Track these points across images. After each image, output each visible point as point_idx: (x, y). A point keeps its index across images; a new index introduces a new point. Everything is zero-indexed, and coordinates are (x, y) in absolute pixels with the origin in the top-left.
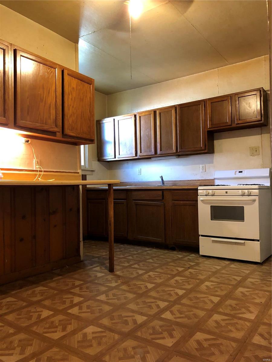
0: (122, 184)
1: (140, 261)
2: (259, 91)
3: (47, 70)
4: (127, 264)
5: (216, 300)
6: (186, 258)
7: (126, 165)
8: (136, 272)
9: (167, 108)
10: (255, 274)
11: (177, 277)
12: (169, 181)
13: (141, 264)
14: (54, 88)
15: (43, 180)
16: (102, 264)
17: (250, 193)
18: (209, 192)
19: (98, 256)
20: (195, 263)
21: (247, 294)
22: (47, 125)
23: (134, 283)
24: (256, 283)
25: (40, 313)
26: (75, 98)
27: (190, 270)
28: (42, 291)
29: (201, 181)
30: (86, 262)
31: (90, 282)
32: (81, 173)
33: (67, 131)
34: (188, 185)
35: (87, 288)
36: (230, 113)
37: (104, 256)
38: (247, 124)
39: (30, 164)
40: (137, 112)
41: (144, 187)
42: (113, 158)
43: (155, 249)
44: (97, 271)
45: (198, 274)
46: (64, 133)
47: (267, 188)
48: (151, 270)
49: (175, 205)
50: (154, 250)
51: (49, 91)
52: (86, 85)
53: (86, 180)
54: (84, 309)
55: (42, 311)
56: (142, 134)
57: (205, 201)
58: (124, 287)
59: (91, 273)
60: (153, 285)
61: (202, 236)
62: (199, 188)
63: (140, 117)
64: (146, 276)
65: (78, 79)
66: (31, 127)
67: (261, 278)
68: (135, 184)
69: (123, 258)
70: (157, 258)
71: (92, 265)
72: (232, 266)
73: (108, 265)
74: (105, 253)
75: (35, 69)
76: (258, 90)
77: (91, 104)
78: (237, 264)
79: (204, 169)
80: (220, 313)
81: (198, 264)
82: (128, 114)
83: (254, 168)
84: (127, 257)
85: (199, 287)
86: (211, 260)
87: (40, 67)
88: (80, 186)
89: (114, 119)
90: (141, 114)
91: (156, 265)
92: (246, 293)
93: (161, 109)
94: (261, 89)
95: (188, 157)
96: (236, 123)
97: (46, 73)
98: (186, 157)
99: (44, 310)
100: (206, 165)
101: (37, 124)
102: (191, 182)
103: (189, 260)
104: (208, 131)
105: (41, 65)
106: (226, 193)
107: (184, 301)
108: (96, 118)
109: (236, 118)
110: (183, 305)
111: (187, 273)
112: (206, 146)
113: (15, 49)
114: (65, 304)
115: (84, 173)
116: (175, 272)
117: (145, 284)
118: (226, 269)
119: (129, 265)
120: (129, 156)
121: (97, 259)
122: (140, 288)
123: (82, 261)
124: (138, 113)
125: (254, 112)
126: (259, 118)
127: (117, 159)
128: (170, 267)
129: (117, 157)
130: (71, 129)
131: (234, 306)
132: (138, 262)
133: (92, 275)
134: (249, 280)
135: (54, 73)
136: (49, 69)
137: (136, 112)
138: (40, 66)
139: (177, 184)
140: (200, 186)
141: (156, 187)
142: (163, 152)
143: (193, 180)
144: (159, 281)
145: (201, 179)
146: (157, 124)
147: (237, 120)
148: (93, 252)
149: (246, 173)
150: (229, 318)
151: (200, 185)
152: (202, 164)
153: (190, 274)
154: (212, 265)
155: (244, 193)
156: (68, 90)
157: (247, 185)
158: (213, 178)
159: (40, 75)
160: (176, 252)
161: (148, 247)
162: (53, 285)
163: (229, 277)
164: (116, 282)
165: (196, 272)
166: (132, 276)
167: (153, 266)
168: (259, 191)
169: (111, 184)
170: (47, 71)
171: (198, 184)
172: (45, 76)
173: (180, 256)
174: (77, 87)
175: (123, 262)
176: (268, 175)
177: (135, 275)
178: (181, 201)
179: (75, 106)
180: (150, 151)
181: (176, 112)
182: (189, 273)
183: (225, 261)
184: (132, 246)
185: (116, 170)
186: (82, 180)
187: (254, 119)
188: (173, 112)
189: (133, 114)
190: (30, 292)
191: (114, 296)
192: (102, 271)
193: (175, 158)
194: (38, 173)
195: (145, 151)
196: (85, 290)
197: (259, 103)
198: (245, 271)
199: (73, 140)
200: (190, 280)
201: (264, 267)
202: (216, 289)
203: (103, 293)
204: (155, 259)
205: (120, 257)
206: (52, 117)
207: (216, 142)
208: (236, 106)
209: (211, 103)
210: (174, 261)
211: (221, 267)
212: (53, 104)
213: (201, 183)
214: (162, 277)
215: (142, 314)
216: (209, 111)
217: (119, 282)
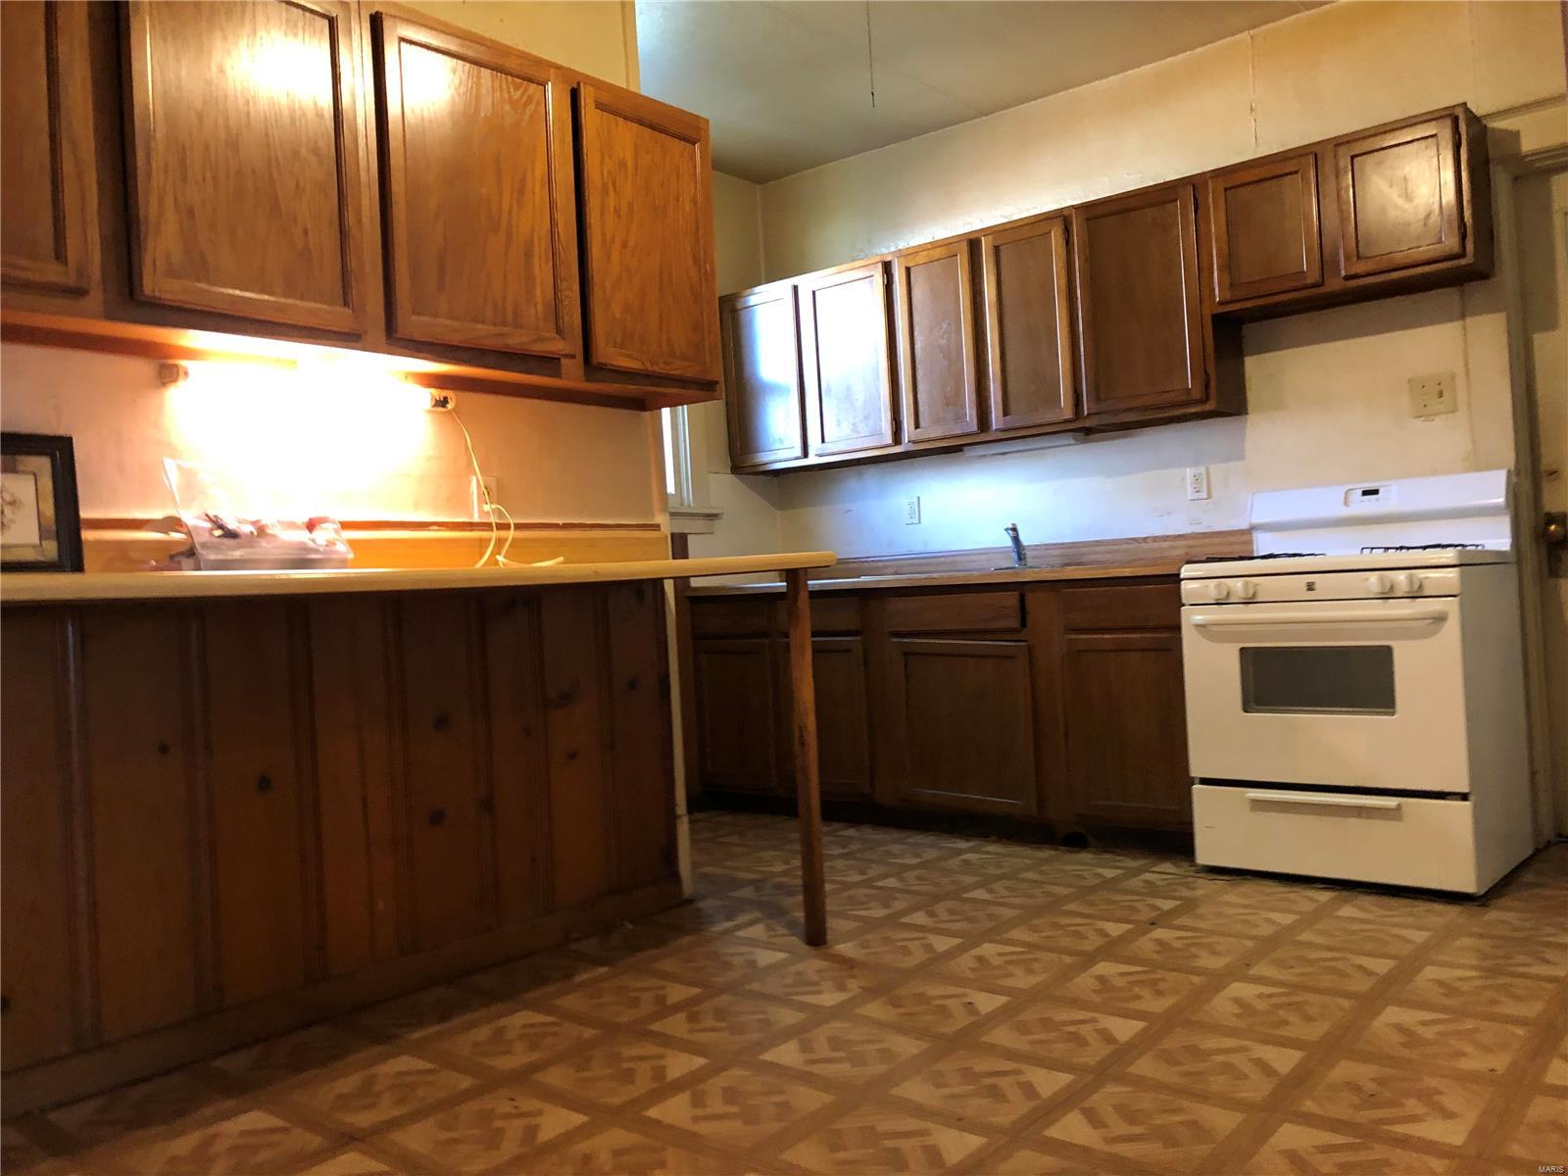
0: (845, 566)
1: (938, 898)
2: (1448, 122)
3: (509, 92)
4: (879, 913)
5: (1284, 1060)
6: (1136, 883)
7: (852, 482)
8: (922, 945)
9: (1026, 222)
10: (1458, 943)
11: (1103, 963)
12: (1047, 547)
13: (941, 909)
14: (540, 169)
15: (516, 566)
16: (773, 912)
17: (1421, 587)
18: (1230, 585)
19: (751, 876)
20: (1178, 903)
21: (1428, 1033)
22: (522, 327)
23: (916, 991)
24: (1465, 987)
25: (535, 1121)
26: (630, 206)
27: (1159, 933)
28: (534, 1030)
29: (1190, 542)
30: (707, 905)
31: (729, 988)
32: (667, 526)
33: (607, 352)
34: (1129, 562)
35: (720, 1014)
36: (1315, 229)
37: (781, 879)
38: (1395, 275)
39: (459, 498)
40: (893, 249)
41: (939, 577)
42: (797, 458)
43: (995, 842)
44: (752, 942)
45: (1194, 950)
46: (594, 362)
47: (1496, 560)
48: (986, 936)
49: (1080, 651)
50: (993, 848)
51: (523, 180)
52: (678, 146)
53: (687, 558)
54: (716, 1105)
55: (540, 1113)
56: (918, 346)
57: (1214, 628)
58: (875, 1009)
59: (731, 950)
60: (1002, 1000)
61: (1205, 781)
62: (1186, 571)
63: (908, 270)
64: (966, 962)
65: (641, 122)
66: (455, 339)
67: (1485, 964)
68: (897, 565)
69: (859, 884)
70: (1007, 883)
71: (729, 918)
72: (1347, 911)
73: (800, 915)
74: (781, 865)
75: (462, 90)
76: (1441, 117)
77: (697, 228)
78: (1367, 901)
79: (1206, 489)
80: (1307, 1119)
81: (1189, 906)
82: (853, 261)
83: (1435, 472)
84: (875, 879)
85: (1206, 1008)
86: (1249, 887)
87: (483, 81)
88: (665, 581)
89: (795, 288)
90: (911, 257)
91: (1007, 913)
92: (1420, 1030)
93: (999, 232)
94: (1460, 112)
95: (1131, 436)
96: (1343, 273)
97: (507, 107)
98: (1125, 437)
99: (546, 1106)
100: (1213, 468)
101: (480, 326)
102: (1145, 546)
103: (1152, 890)
104: (1215, 317)
105: (486, 73)
106: (1310, 587)
107: (1145, 1066)
108: (722, 287)
109: (1341, 251)
110: (1139, 1082)
111: (1146, 944)
112: (1207, 386)
113: (377, 13)
114: (633, 1082)
115: (681, 527)
116: (1092, 943)
117: (965, 995)
118: (1319, 926)
119: (890, 915)
120: (866, 445)
121: (747, 893)
122: (943, 1012)
123: (690, 901)
124: (900, 254)
125: (1428, 215)
126: (1451, 243)
127: (812, 460)
128: (1068, 922)
129: (812, 451)
130: (619, 341)
131: (1371, 1087)
132: (929, 901)
133: (737, 961)
134: (1430, 972)
135: (538, 103)
136: (516, 88)
137: (888, 248)
138: (479, 77)
139: (1084, 559)
140: (1188, 562)
141: (991, 575)
142: (1015, 420)
143: (1155, 539)
144: (1022, 981)
145: (1193, 533)
146: (983, 298)
147: (1347, 258)
148: (729, 863)
149: (1393, 499)
150: (1352, 1140)
151: (1188, 558)
152: (1196, 463)
153: (1158, 948)
154: (1256, 908)
155: (1392, 587)
156: (602, 171)
157: (1402, 548)
158: (1245, 526)
159: (483, 115)
160: (1090, 856)
161: (967, 837)
162: (572, 1001)
163: (1336, 959)
164: (842, 988)
165: (1186, 941)
166: (909, 962)
167: (991, 916)
168: (1462, 575)
169: (796, 569)
170: (510, 97)
171: (1180, 552)
172: (503, 118)
173: (1109, 873)
174: (636, 158)
175: (862, 904)
176: (1501, 500)
177: (919, 956)
178: (1103, 630)
179: (631, 244)
180: (960, 417)
181: (1068, 242)
182: (1152, 946)
183: (1312, 889)
184: (895, 834)
185: (810, 509)
186: (674, 558)
187: (1427, 250)
188: (1056, 239)
189: (878, 259)
190: (483, 1033)
191: (834, 1049)
192: (776, 940)
193: (1073, 442)
194: (494, 534)
195: (937, 421)
196: (709, 1022)
197: (1448, 175)
198: (1406, 933)
199: (632, 389)
200: (1160, 974)
201: (1492, 915)
202: (1281, 1012)
203: (786, 1035)
204: (998, 886)
205: (848, 879)
206: (538, 292)
207: (1251, 364)
208: (1339, 196)
209: (1226, 190)
210: (1084, 893)
211: (1297, 917)
212: (539, 238)
213: (1190, 547)
214: (1036, 965)
215: (961, 1123)
216: (1215, 227)
217: (854, 986)
